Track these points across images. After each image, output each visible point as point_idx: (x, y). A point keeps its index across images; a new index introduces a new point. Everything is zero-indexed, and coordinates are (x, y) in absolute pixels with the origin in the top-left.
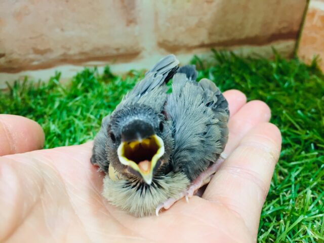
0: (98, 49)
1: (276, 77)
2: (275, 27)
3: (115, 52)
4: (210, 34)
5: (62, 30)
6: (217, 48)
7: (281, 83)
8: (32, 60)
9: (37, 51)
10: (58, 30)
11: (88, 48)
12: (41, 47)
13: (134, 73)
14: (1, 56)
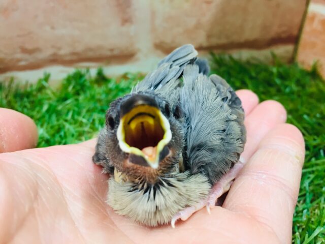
0: (91, 49)
1: (278, 81)
2: (275, 31)
3: (109, 53)
4: (209, 36)
5: (53, 28)
6: (216, 52)
7: (282, 88)
8: (19, 60)
9: (24, 51)
10: (48, 28)
11: (80, 48)
12: (29, 46)
13: (129, 76)
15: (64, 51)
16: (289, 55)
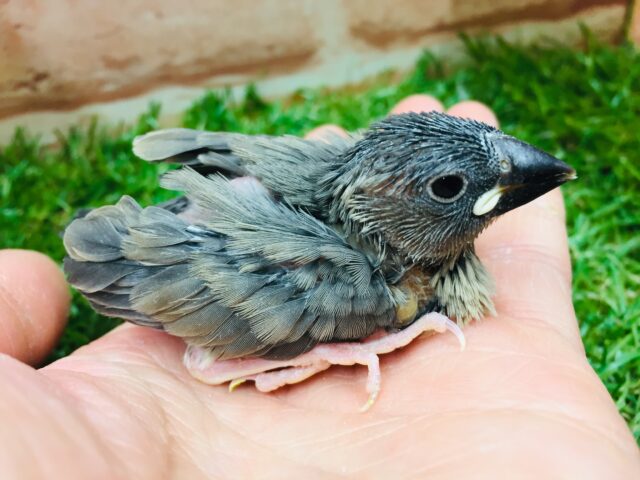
0: (231, 50)
1: (595, 85)
3: (265, 55)
5: (159, 15)
6: (471, 32)
7: (604, 99)
8: (102, 82)
9: (111, 64)
10: (149, 16)
11: (210, 50)
12: (118, 55)
13: (308, 96)
14: (40, 77)
15: (183, 58)
16: (616, 26)
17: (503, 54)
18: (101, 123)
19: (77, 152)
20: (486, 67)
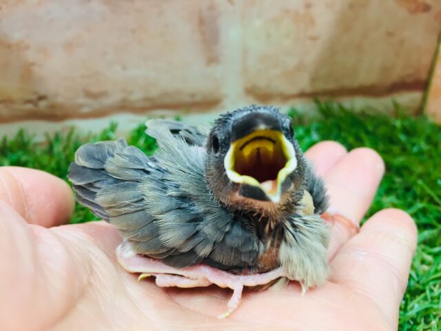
0: (168, 95)
1: (403, 138)
2: (397, 74)
3: (188, 99)
4: (314, 80)
5: (124, 68)
6: (323, 100)
7: (408, 147)
8: (81, 106)
9: (89, 95)
10: (118, 68)
11: (154, 93)
12: (94, 89)
14: (41, 98)
15: (136, 96)
16: (416, 105)
17: (342, 114)
18: (76, 132)
19: (58, 148)
20: (330, 121)
